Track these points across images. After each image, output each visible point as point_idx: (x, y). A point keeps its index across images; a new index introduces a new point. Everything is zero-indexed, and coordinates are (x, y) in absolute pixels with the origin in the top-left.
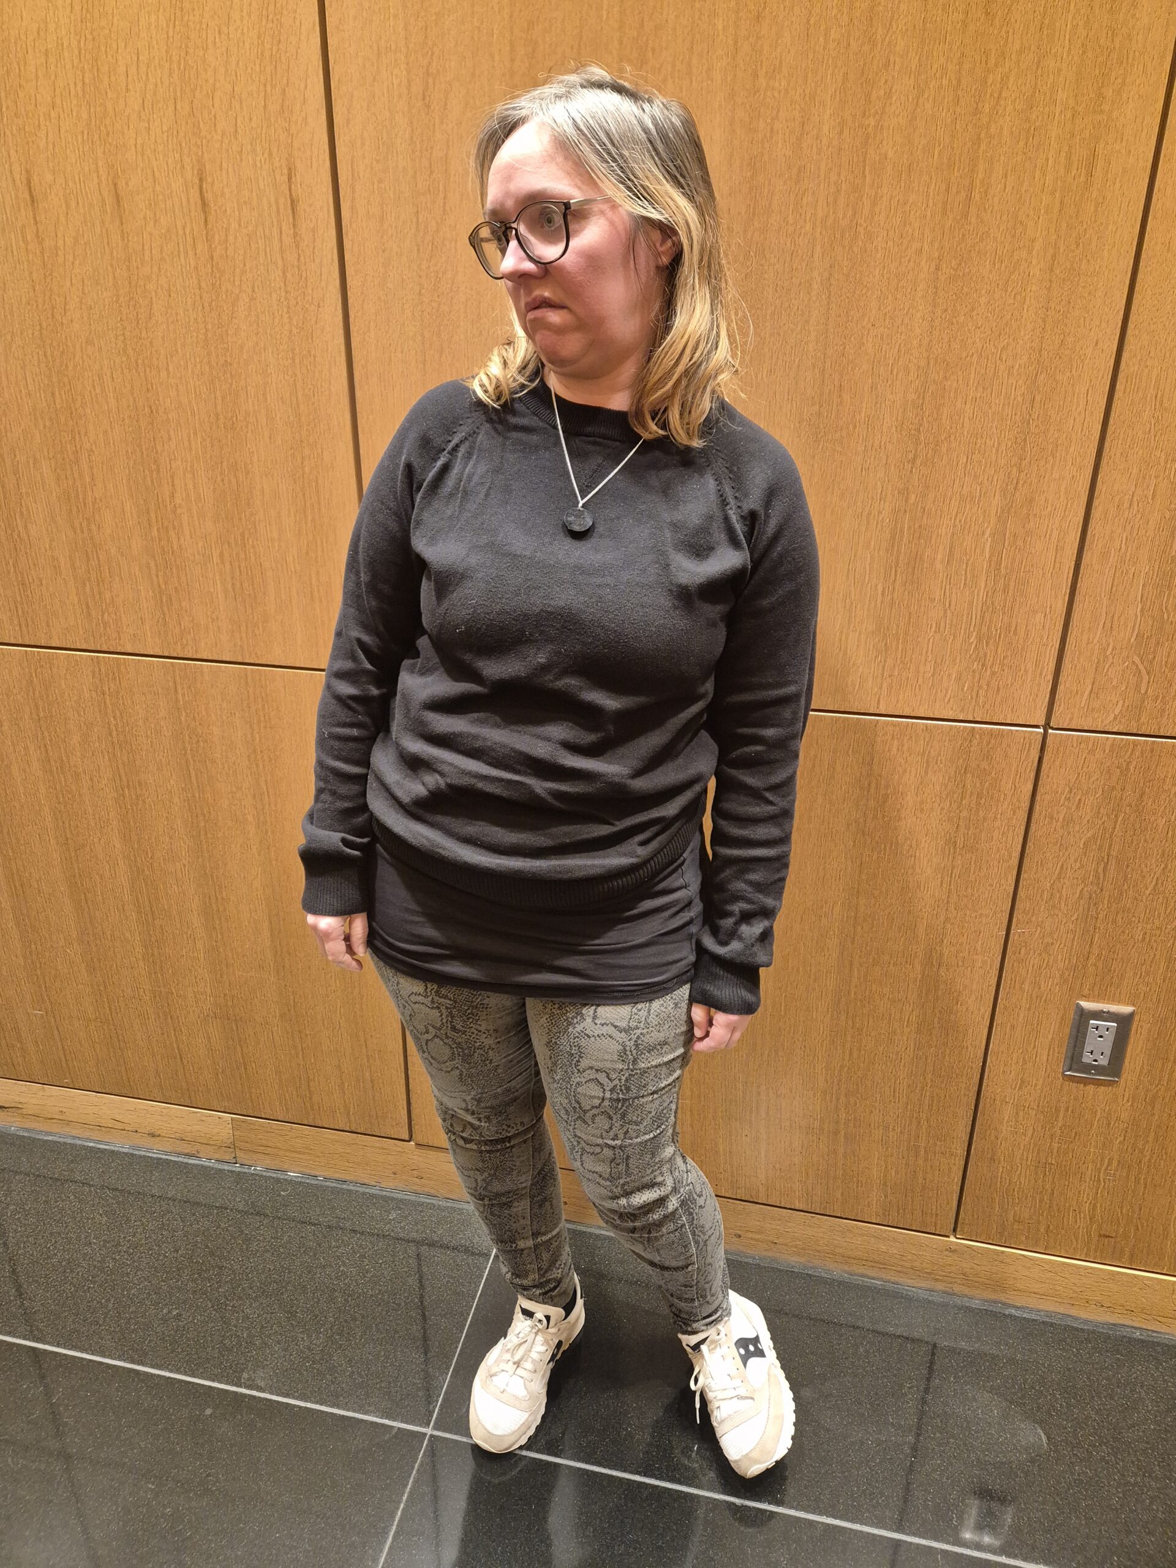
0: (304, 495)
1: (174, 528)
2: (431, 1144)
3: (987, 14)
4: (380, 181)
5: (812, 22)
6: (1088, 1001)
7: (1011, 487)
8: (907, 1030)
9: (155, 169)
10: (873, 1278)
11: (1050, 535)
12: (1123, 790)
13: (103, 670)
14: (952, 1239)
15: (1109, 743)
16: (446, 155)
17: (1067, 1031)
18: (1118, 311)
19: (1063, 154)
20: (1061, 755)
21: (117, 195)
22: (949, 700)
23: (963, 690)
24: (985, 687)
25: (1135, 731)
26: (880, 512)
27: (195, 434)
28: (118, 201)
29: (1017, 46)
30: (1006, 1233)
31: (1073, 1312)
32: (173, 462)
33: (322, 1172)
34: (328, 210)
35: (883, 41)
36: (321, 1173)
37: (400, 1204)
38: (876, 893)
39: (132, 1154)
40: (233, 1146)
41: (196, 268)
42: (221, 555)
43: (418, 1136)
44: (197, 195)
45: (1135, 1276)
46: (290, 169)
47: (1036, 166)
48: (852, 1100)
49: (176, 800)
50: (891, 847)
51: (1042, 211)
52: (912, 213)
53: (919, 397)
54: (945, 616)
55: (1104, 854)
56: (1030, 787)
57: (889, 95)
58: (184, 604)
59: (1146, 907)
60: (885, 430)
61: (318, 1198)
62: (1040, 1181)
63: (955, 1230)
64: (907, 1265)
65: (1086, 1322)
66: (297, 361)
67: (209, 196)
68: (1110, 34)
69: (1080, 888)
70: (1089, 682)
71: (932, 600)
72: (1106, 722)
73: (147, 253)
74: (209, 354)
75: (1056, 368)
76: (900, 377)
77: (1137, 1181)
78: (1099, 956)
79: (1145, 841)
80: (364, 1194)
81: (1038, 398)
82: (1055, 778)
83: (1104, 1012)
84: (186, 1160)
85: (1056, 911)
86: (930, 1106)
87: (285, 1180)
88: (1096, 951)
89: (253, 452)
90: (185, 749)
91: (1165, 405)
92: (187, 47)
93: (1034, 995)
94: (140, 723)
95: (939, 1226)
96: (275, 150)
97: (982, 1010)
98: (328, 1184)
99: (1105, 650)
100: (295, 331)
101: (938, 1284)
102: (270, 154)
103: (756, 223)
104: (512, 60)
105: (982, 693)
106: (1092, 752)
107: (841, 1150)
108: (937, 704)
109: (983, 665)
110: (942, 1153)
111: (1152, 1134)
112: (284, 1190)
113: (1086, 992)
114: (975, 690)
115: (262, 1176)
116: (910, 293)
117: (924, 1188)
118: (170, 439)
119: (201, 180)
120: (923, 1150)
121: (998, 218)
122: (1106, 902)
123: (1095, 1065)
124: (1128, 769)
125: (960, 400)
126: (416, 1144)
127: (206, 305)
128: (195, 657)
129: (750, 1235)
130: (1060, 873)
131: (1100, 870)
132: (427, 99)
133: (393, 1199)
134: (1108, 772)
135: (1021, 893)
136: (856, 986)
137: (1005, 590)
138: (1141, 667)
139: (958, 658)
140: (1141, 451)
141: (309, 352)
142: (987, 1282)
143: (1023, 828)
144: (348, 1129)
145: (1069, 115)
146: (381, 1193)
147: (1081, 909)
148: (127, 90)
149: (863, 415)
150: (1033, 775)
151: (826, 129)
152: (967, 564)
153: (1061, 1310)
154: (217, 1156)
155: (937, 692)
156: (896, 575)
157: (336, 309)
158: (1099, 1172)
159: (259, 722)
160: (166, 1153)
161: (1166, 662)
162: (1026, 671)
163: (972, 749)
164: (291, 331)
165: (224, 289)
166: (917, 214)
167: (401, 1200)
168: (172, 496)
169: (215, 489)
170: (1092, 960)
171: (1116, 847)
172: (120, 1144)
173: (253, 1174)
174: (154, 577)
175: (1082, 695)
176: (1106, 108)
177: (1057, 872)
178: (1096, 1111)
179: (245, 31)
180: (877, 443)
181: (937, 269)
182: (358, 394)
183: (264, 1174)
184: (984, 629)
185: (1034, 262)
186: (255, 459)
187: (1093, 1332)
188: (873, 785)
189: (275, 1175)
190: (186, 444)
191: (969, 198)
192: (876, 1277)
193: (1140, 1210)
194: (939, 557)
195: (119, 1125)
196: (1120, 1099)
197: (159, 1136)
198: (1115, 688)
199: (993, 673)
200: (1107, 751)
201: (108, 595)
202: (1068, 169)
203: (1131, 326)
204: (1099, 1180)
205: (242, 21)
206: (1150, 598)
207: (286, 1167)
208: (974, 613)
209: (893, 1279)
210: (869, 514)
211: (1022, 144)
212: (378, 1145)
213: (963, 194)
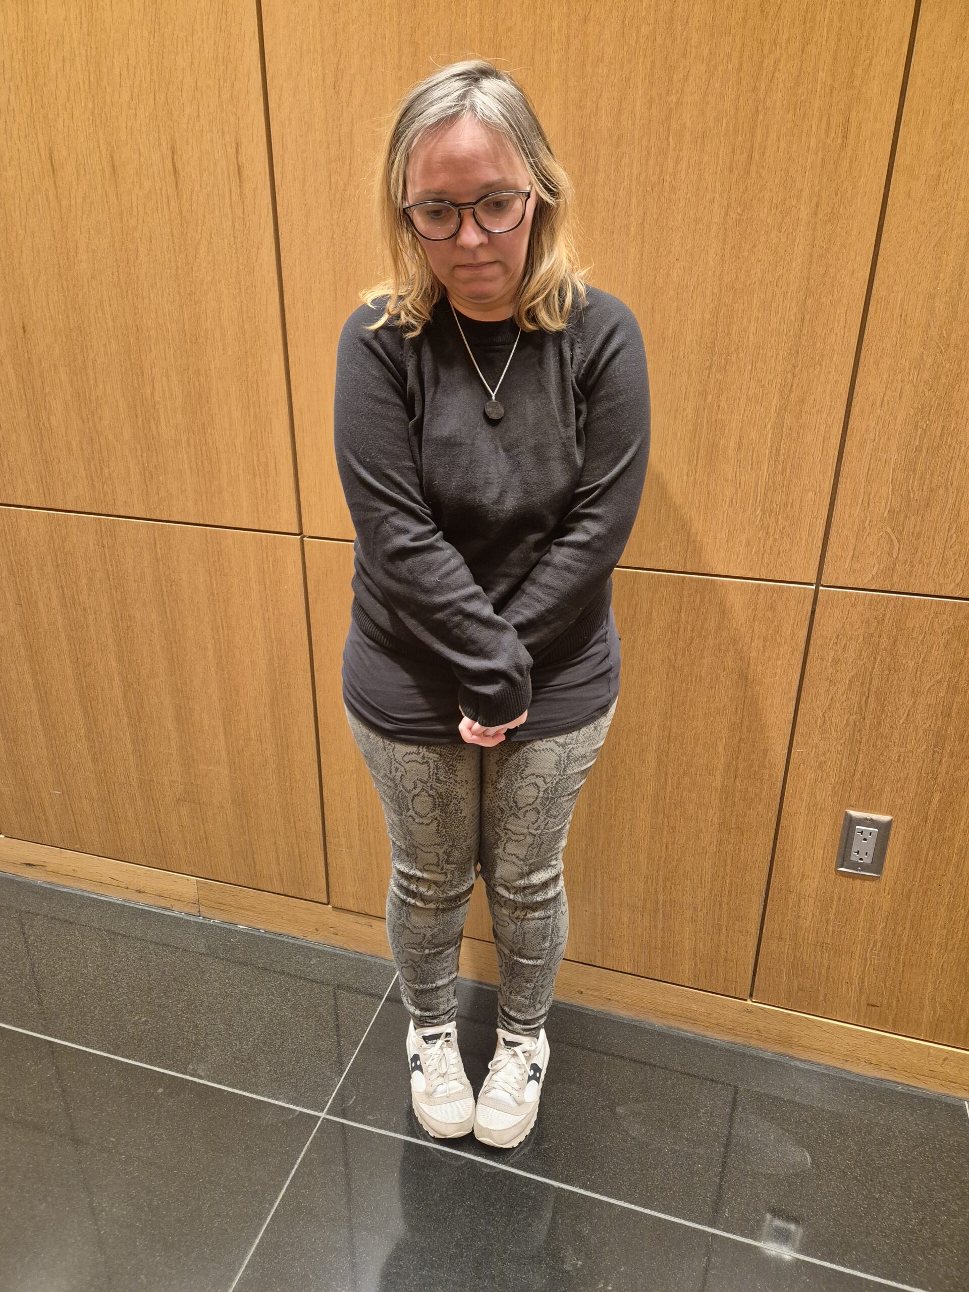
0: (248, 394)
1: (154, 420)
2: (343, 907)
3: (762, 11)
4: (303, 152)
5: (627, 22)
6: (855, 810)
7: (787, 390)
8: (711, 829)
9: (141, 145)
10: (686, 1032)
11: (819, 428)
12: (880, 636)
13: (103, 529)
14: (749, 1002)
15: (868, 598)
16: (351, 130)
17: (839, 834)
18: (870, 247)
19: (824, 122)
20: (829, 608)
21: (113, 166)
22: (740, 562)
23: (751, 554)
24: (769, 551)
25: (888, 589)
26: (685, 409)
27: (169, 347)
28: (114, 170)
29: (786, 36)
30: (792, 999)
31: (847, 1067)
32: (153, 369)
33: (265, 926)
34: (265, 174)
35: (682, 35)
36: (263, 927)
37: (320, 953)
38: (685, 717)
39: (124, 906)
40: (198, 903)
41: (170, 220)
42: (188, 440)
43: (334, 899)
44: (171, 164)
45: (897, 1040)
46: (237, 144)
47: (802, 131)
48: (668, 885)
49: (156, 631)
50: (696, 679)
51: (808, 167)
52: (706, 170)
53: (713, 317)
54: (736, 493)
55: (866, 689)
56: (804, 633)
57: (686, 78)
58: (161, 478)
59: (900, 734)
60: (687, 343)
61: (258, 945)
62: (819, 958)
63: (751, 996)
64: (713, 1021)
65: (858, 1075)
66: (243, 291)
67: (179, 165)
68: (859, 25)
69: (846, 717)
70: (851, 549)
71: (726, 480)
72: (866, 581)
73: (135, 209)
74: (179, 286)
75: (821, 293)
76: (698, 301)
77: (897, 960)
78: (863, 774)
79: (898, 680)
80: (293, 944)
81: (807, 317)
82: (826, 626)
83: (867, 820)
84: (163, 912)
85: (828, 735)
86: (730, 891)
87: (236, 931)
88: (860, 769)
89: (211, 361)
90: (162, 590)
91: (908, 322)
92: (163, 51)
93: (811, 805)
94: (130, 571)
95: (738, 992)
96: (227, 129)
97: (770, 815)
98: (267, 935)
99: (864, 522)
100: (241, 268)
101: (737, 1038)
102: (223, 133)
103: (586, 180)
104: (400, 57)
105: (766, 556)
106: (854, 605)
107: (660, 927)
108: (732, 565)
109: (767, 533)
110: (740, 932)
111: (908, 922)
112: (233, 938)
113: (853, 802)
114: (762, 552)
115: (218, 926)
116: (705, 234)
117: (726, 959)
118: (151, 351)
119: (173, 153)
120: (724, 928)
121: (773, 174)
122: (867, 728)
123: (861, 863)
124: (883, 620)
125: (746, 320)
126: (333, 907)
127: (177, 249)
128: (169, 519)
129: (590, 992)
130: (830, 704)
131: (863, 703)
132: (337, 88)
133: (314, 949)
134: (868, 621)
135: (799, 720)
136: (670, 792)
137: (784, 472)
138: (893, 537)
139: (747, 528)
140: (890, 360)
141: (252, 284)
142: (778, 1038)
143: (800, 666)
144: (282, 893)
145: (827, 89)
146: (306, 944)
147: (847, 734)
148: (121, 86)
149: (670, 331)
150: (807, 623)
151: (638, 104)
152: (753, 451)
153: (838, 1064)
154: (186, 910)
155: (730, 555)
156: (697, 459)
157: (271, 251)
158: (866, 952)
159: (216, 570)
160: (148, 906)
161: (913, 533)
162: (801, 539)
163: (759, 601)
164: (238, 268)
165: (189, 236)
166: (710, 171)
167: (321, 951)
168: (152, 395)
169: (183, 389)
170: (857, 776)
171: (875, 684)
172: (115, 897)
173: (211, 925)
174: (140, 457)
175: (846, 558)
176: (857, 83)
177: (827, 704)
178: (863, 901)
179: (205, 38)
180: (681, 354)
181: (726, 214)
182: (287, 316)
183: (220, 925)
184: (767, 504)
185: (802, 208)
186: (212, 366)
187: (863, 1084)
188: (681, 630)
189: (228, 927)
190: (163, 355)
191: (750, 157)
192: (690, 1030)
193: (900, 984)
194: (732, 445)
195: (114, 883)
196: (882, 892)
197: (144, 892)
198: (872, 553)
199: (775, 540)
200: (866, 605)
201: (106, 471)
202: (827, 135)
203: (880, 259)
204: (866, 958)
205: (202, 32)
206: (899, 479)
207: (236, 921)
208: (759, 491)
209: (703, 1033)
210: (676, 410)
211: (791, 114)
212: (303, 906)
213: (745, 155)
